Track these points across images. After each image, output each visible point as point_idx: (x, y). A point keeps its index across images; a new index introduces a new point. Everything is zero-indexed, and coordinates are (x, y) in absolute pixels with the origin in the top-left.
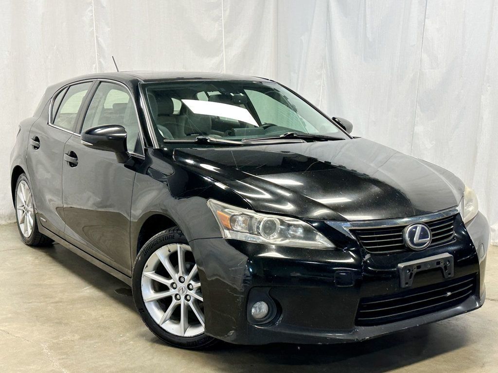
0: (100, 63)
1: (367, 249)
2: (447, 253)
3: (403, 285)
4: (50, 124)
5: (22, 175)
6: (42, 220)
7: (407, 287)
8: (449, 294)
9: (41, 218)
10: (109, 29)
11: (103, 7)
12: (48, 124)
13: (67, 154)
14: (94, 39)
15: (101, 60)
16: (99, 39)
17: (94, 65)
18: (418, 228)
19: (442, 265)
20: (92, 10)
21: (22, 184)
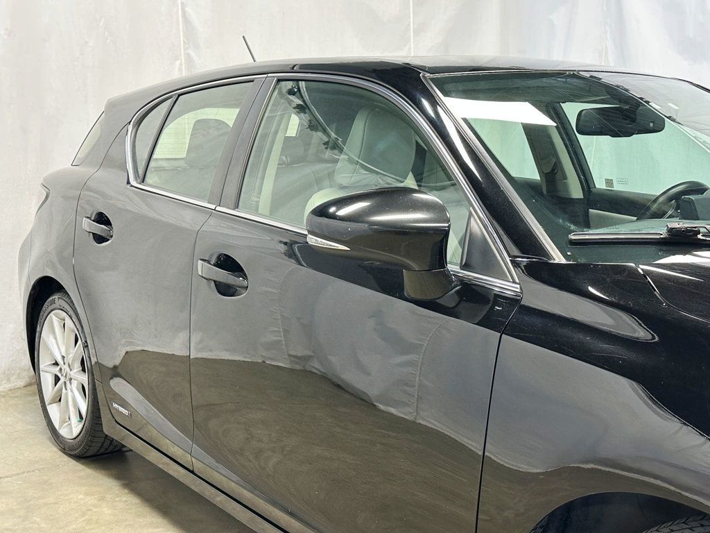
0: (188, 57)
4: (133, 183)
5: (56, 297)
6: (117, 410)
9: (115, 405)
12: (128, 182)
13: (209, 262)
14: (178, 10)
15: (191, 52)
16: (187, 9)
17: (178, 62)
21: (55, 319)
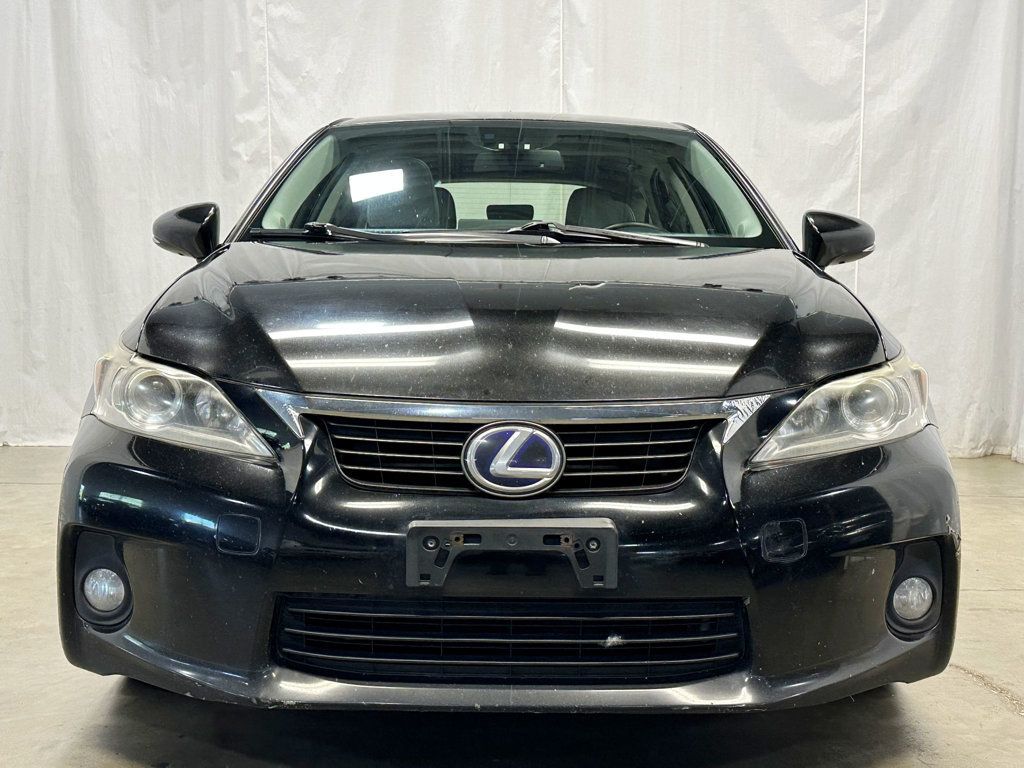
1: (344, 470)
2: (608, 520)
3: (412, 580)
7: (424, 587)
8: (613, 640)
10: (591, 70)
11: (582, 25)
18: (515, 435)
19: (566, 548)
20: (558, 33)
